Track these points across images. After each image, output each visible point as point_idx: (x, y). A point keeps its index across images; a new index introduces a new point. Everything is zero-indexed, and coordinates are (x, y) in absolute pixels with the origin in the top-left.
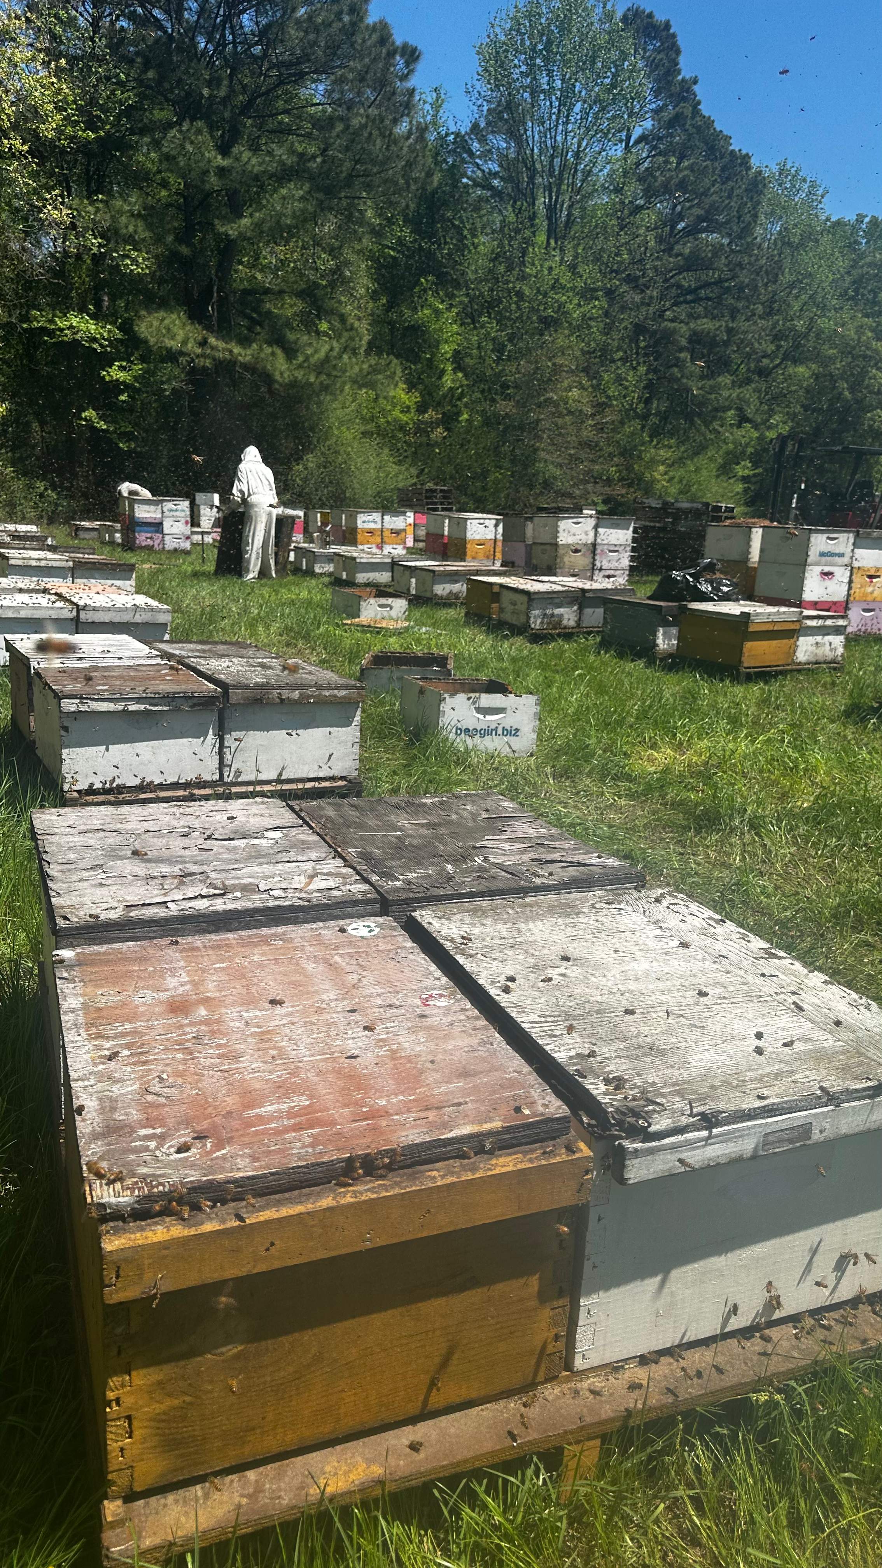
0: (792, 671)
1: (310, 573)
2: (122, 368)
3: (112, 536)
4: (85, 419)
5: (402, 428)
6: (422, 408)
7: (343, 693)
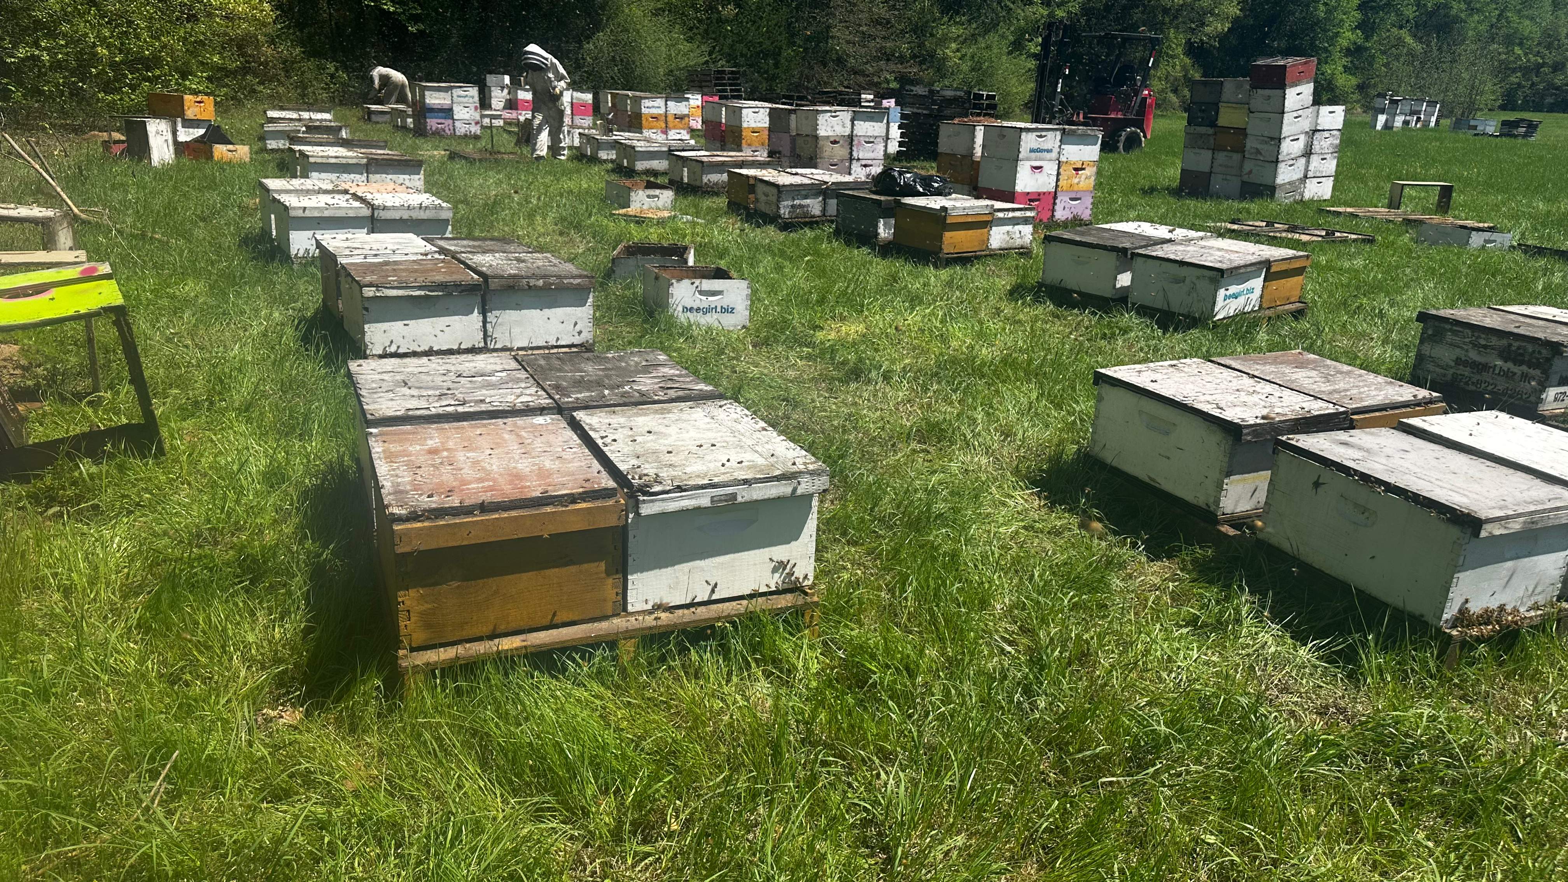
0: (986, 256)
1: (594, 159)
3: (404, 121)
7: (579, 281)
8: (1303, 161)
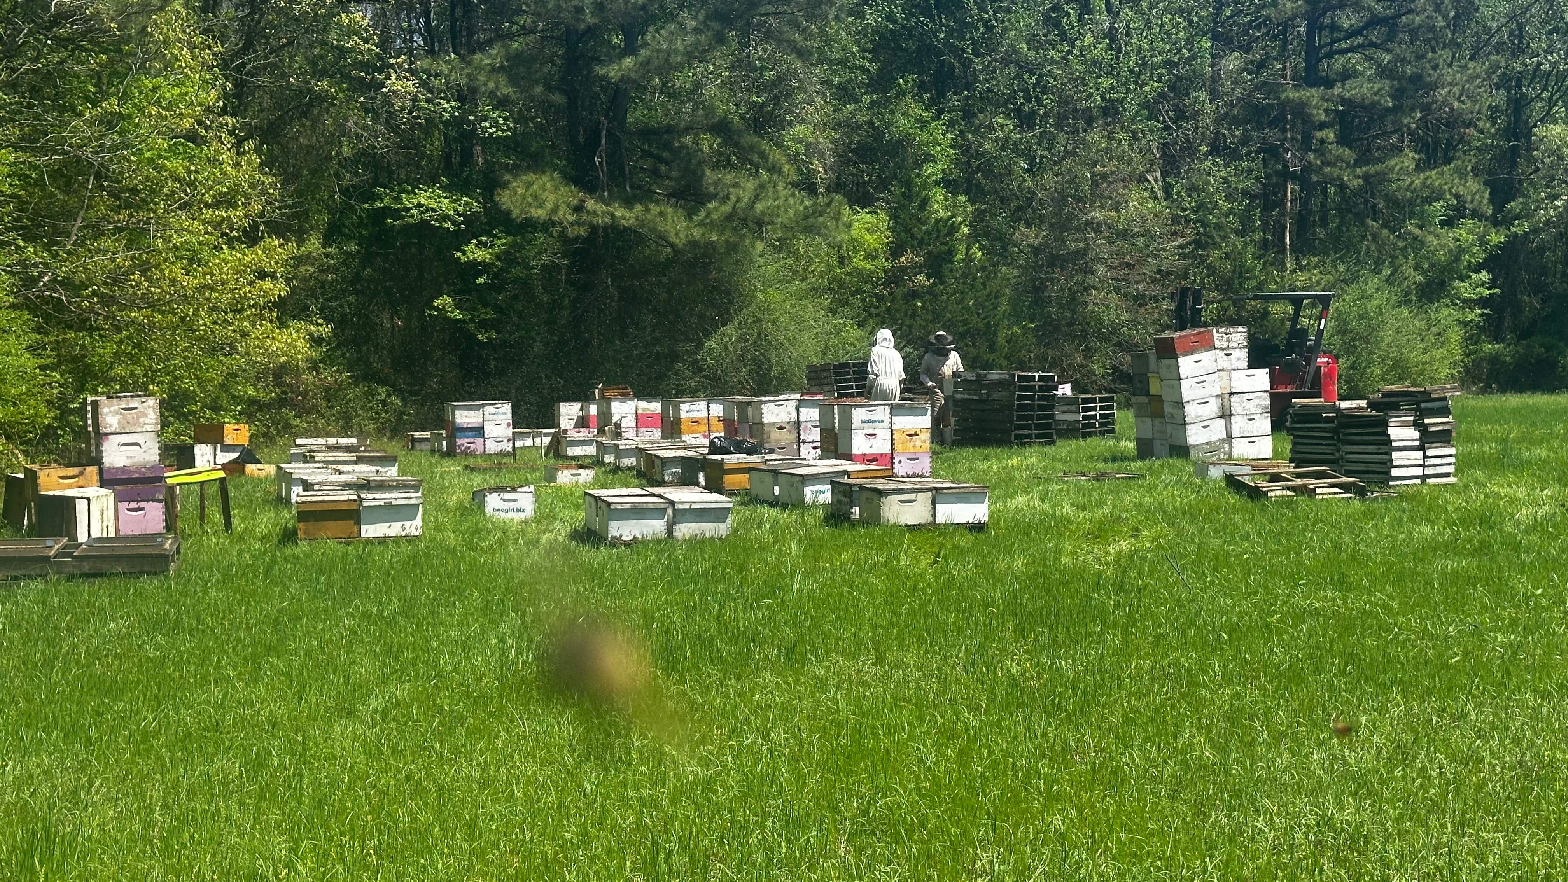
2: (481, 245)
3: (440, 444)
4: (436, 309)
5: (867, 280)
6: (896, 251)
8: (1222, 421)
